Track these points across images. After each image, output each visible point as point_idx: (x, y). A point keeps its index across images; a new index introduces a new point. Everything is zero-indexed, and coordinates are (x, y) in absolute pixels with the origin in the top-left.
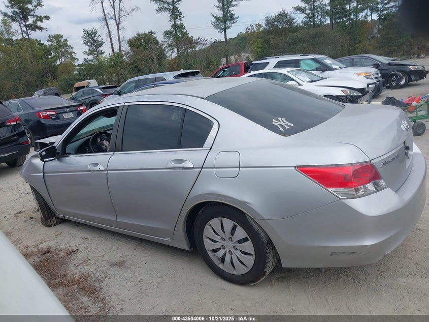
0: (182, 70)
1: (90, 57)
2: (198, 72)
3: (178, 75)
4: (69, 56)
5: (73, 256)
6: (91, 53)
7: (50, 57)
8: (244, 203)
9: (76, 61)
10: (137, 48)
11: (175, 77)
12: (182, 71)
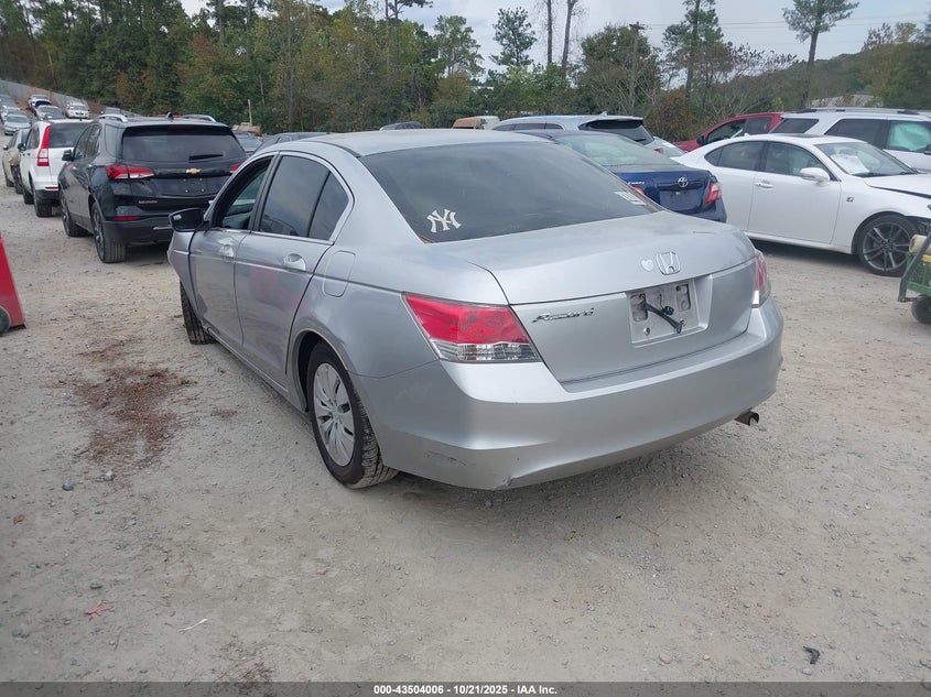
0: (605, 113)
1: (503, 69)
2: (640, 122)
3: (588, 124)
4: (469, 63)
5: (184, 388)
6: (506, 60)
7: (433, 60)
8: (338, 342)
9: (480, 73)
10: (600, 59)
11: (581, 127)
12: (604, 116)
